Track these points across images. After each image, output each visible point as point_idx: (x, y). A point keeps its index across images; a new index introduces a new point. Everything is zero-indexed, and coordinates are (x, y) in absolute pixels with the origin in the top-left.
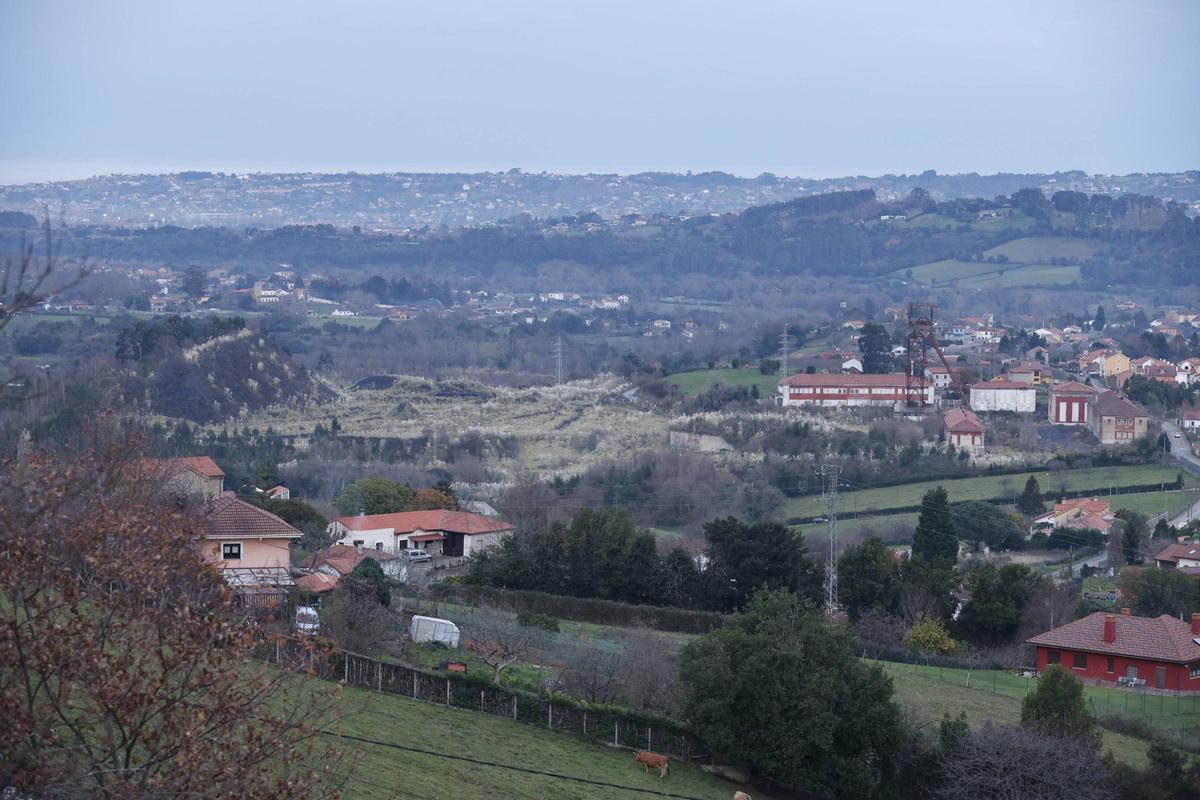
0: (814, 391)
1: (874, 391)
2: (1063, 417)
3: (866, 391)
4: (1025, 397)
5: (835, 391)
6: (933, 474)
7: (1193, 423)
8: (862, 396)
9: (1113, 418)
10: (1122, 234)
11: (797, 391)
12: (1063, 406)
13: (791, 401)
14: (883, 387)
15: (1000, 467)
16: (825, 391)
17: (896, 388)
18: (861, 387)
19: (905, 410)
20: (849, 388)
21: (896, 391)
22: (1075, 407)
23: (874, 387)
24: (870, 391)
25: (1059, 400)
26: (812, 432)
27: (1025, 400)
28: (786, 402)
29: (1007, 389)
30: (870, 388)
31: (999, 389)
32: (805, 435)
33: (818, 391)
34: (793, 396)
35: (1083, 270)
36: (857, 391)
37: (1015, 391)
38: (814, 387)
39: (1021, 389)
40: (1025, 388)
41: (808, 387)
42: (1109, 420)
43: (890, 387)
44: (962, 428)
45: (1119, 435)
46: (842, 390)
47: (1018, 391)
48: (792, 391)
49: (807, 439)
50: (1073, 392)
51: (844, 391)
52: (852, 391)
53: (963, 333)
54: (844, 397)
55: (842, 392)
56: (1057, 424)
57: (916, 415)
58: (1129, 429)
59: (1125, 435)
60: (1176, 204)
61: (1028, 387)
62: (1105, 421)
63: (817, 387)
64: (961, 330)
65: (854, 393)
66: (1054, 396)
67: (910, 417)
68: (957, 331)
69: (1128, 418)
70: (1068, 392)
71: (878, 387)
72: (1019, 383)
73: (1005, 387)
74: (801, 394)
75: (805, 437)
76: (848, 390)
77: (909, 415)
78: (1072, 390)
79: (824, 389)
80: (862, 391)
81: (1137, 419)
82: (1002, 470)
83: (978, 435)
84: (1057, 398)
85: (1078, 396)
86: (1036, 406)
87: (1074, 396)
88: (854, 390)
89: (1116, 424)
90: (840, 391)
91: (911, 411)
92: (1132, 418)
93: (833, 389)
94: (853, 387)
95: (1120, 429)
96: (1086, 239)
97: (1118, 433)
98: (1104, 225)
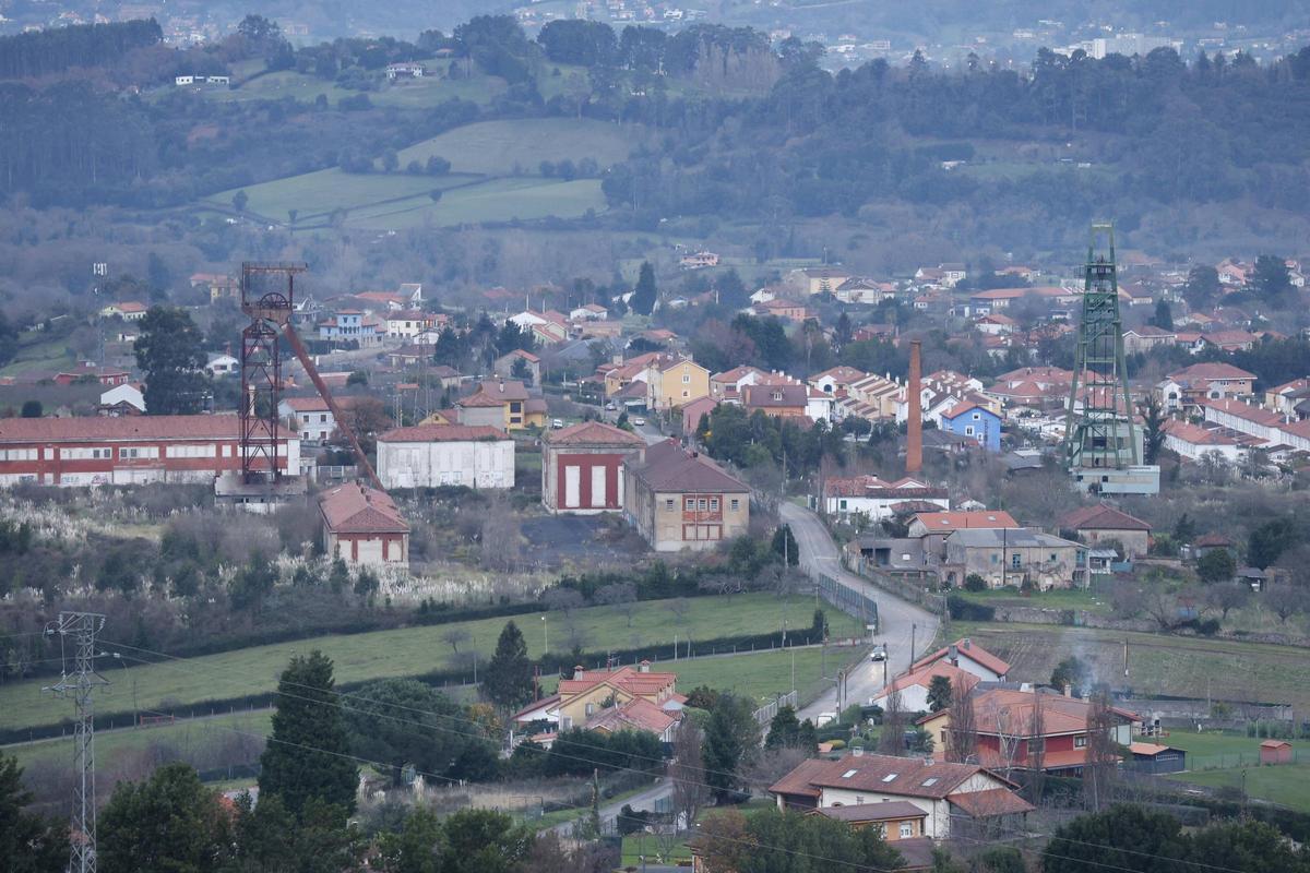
0: (41, 454)
1: (171, 452)
2: (573, 498)
3: (154, 452)
4: (492, 456)
5: (87, 454)
6: (301, 623)
7: (844, 504)
8: (145, 463)
9: (678, 498)
10: (688, 111)
12: (573, 474)
14: (189, 442)
15: (444, 607)
16: (65, 454)
17: (219, 445)
18: (143, 444)
19: (239, 491)
20: (116, 446)
21: (219, 451)
22: (599, 474)
23: (170, 443)
24: (163, 453)
25: (564, 462)
26: (39, 544)
27: (493, 464)
29: (455, 440)
30: (162, 446)
31: (437, 440)
32: (23, 550)
33: (49, 454)
35: (608, 187)
36: (134, 453)
37: (470, 445)
38: (41, 447)
39: (483, 440)
40: (492, 439)
41: (27, 446)
42: (670, 502)
43: (207, 442)
44: (363, 526)
45: (690, 532)
46: (102, 451)
47: (479, 445)
49: (25, 557)
50: (593, 445)
51: (107, 453)
52: (124, 453)
53: (358, 324)
54: (107, 466)
55: (102, 456)
56: (560, 511)
57: (262, 501)
58: (712, 518)
59: (703, 532)
60: (800, 44)
61: (498, 436)
62: (661, 503)
63: (46, 445)
64: (355, 319)
65: (129, 456)
66: (554, 454)
67: (249, 506)
68: (345, 320)
69: (708, 497)
70: (583, 444)
71: (180, 443)
72: (479, 428)
73: (448, 437)
74: (11, 461)
75: (21, 554)
76: (115, 451)
77: (247, 501)
78: (590, 439)
79: (62, 450)
80: (145, 453)
81: (727, 499)
82: (447, 613)
83: (395, 539)
84: (559, 456)
85: (603, 452)
86: (516, 476)
87: (594, 452)
88: (129, 449)
89: (684, 509)
90: (97, 454)
91: (251, 491)
92: (717, 496)
93: (80, 449)
94: (125, 444)
95: (692, 519)
96: (613, 121)
97: (688, 528)
98: (651, 90)
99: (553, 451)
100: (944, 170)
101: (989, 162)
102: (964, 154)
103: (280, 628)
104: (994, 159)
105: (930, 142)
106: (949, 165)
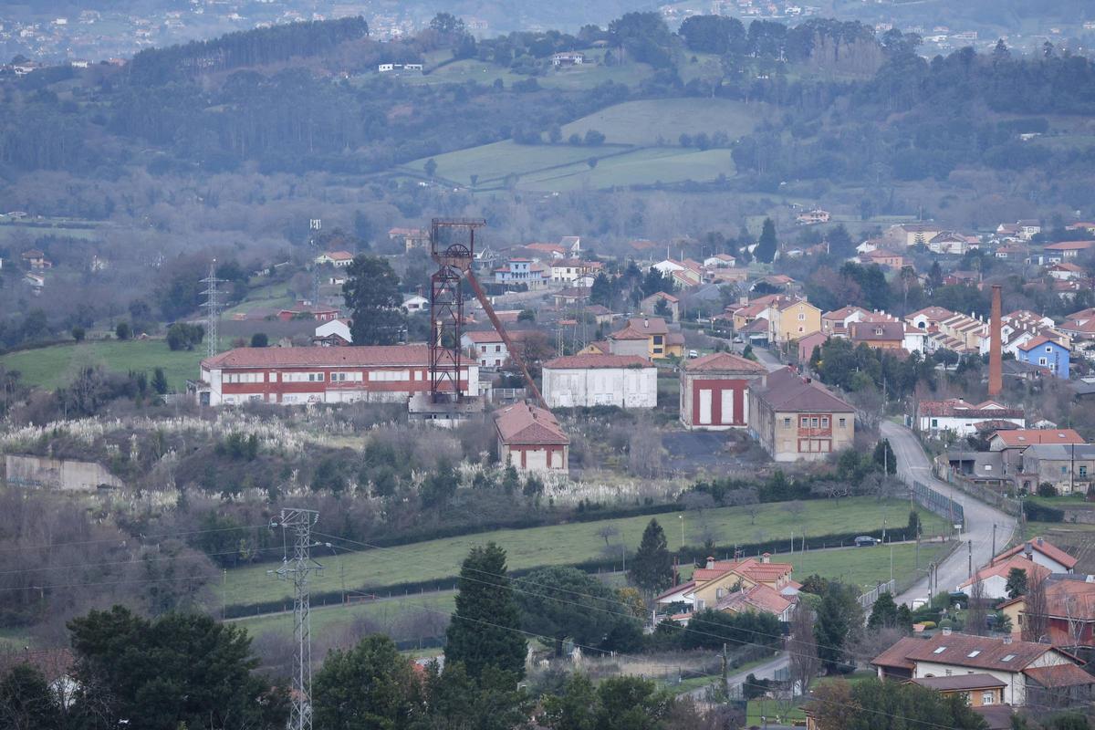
0: (267, 377)
1: (373, 376)
2: (706, 416)
3: (359, 376)
4: (638, 381)
5: (303, 377)
6: (479, 519)
7: (935, 423)
8: (351, 386)
9: (794, 417)
10: (805, 91)
11: (235, 379)
12: (706, 396)
13: (226, 396)
14: (388, 368)
15: (598, 506)
16: (286, 378)
17: (412, 370)
18: (350, 369)
19: (429, 409)
20: (327, 371)
21: (412, 375)
22: (727, 397)
23: (372, 369)
24: (366, 377)
25: (698, 386)
26: (265, 452)
27: (638, 387)
28: (216, 398)
29: (607, 367)
30: (365, 371)
31: (592, 367)
32: (252, 457)
33: (273, 378)
34: (228, 388)
35: (736, 156)
36: (342, 377)
37: (619, 372)
38: (266, 371)
39: (630, 367)
40: (638, 366)
41: (256, 370)
42: (787, 420)
43: (402, 368)
44: (530, 439)
45: (804, 446)
46: (316, 375)
47: (627, 371)
48: (226, 378)
49: (254, 463)
50: (722, 372)
51: (320, 378)
52: (334, 377)
53: (527, 270)
54: (320, 388)
55: (316, 379)
56: (695, 427)
57: (447, 417)
58: (822, 434)
59: (815, 446)
60: (900, 35)
61: (643, 364)
62: (780, 421)
63: (271, 370)
64: (525, 266)
65: (338, 379)
66: (690, 380)
67: (436, 421)
68: (517, 267)
69: (820, 416)
70: (714, 371)
71: (380, 368)
72: (628, 357)
73: (603, 365)
74: (243, 383)
75: (250, 460)
76: (327, 374)
77: (435, 417)
78: (720, 367)
79: (284, 374)
80: (350, 377)
81: (836, 417)
82: (601, 511)
83: (558, 450)
84: (695, 382)
85: (731, 378)
86: (659, 397)
87: (724, 378)
88: (338, 374)
89: (799, 427)
90: (312, 377)
91: (438, 409)
92: (828, 416)
93: (299, 374)
94: (335, 369)
95: (806, 435)
96: (742, 100)
97: (802, 442)
98: (773, 74)
99: (689, 377)
100: (1023, 141)
101: (1061, 134)
102: (1040, 127)
103: (462, 523)
104: (1065, 131)
105: (1012, 118)
106: (1026, 136)
